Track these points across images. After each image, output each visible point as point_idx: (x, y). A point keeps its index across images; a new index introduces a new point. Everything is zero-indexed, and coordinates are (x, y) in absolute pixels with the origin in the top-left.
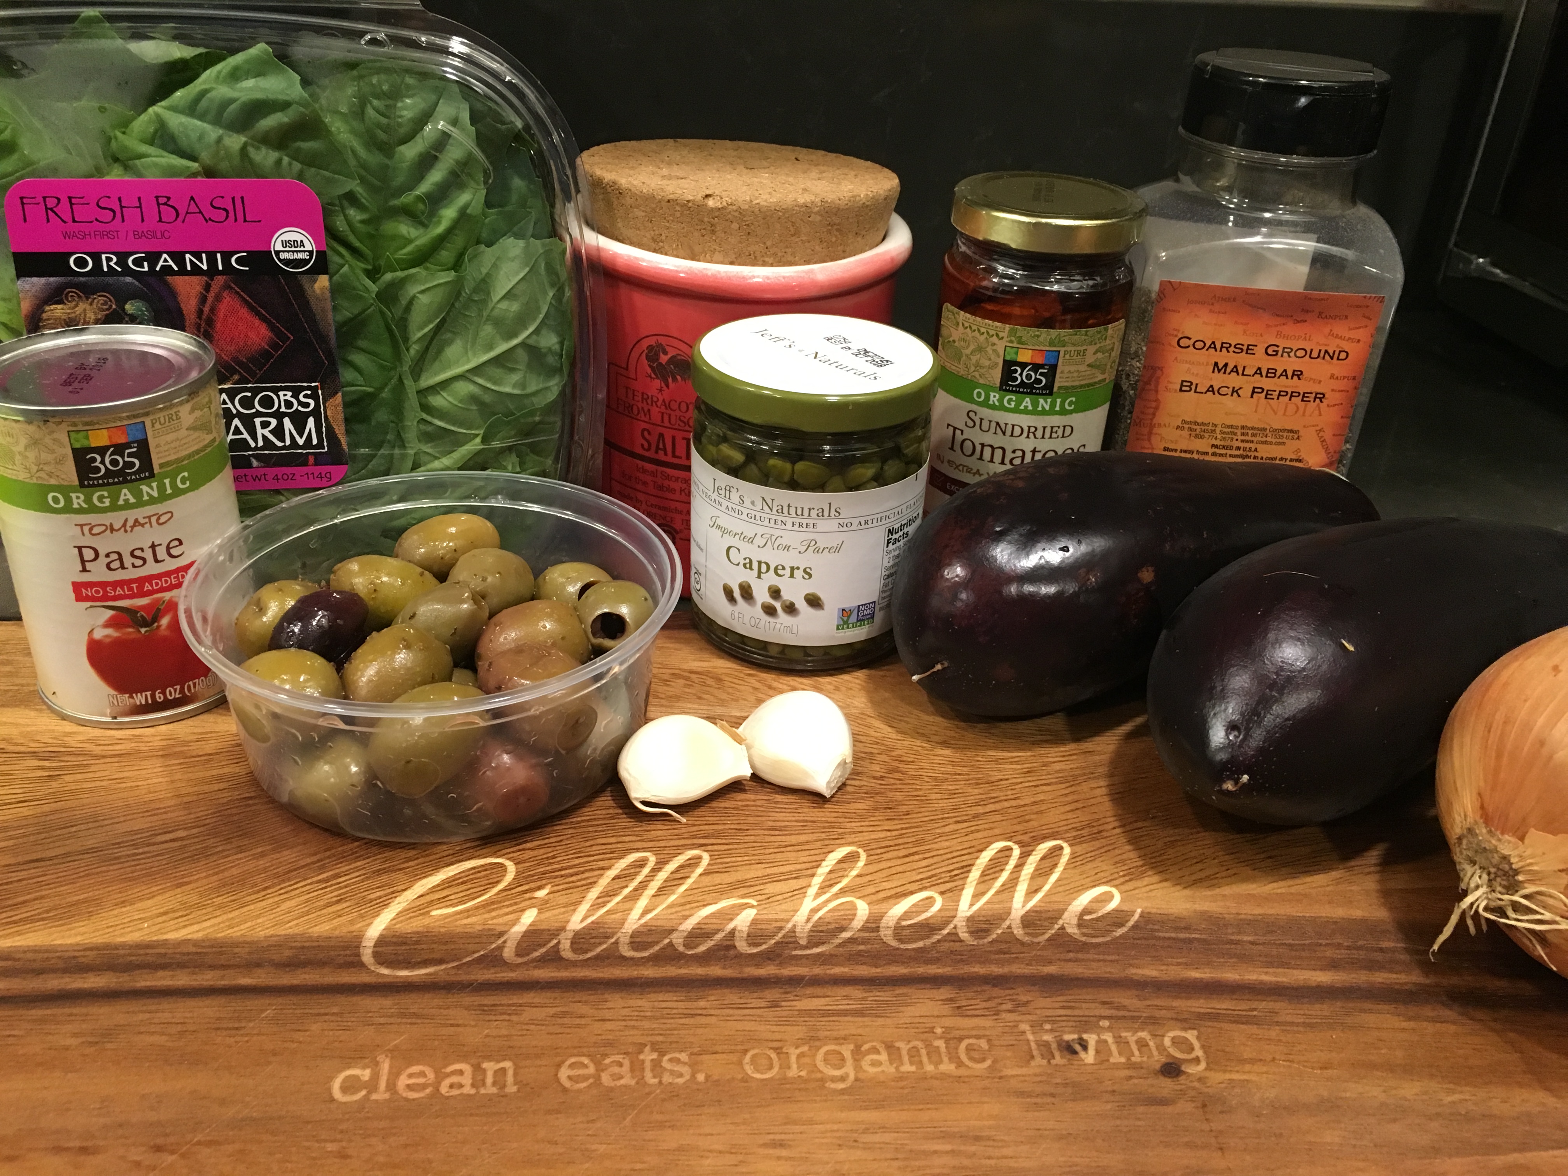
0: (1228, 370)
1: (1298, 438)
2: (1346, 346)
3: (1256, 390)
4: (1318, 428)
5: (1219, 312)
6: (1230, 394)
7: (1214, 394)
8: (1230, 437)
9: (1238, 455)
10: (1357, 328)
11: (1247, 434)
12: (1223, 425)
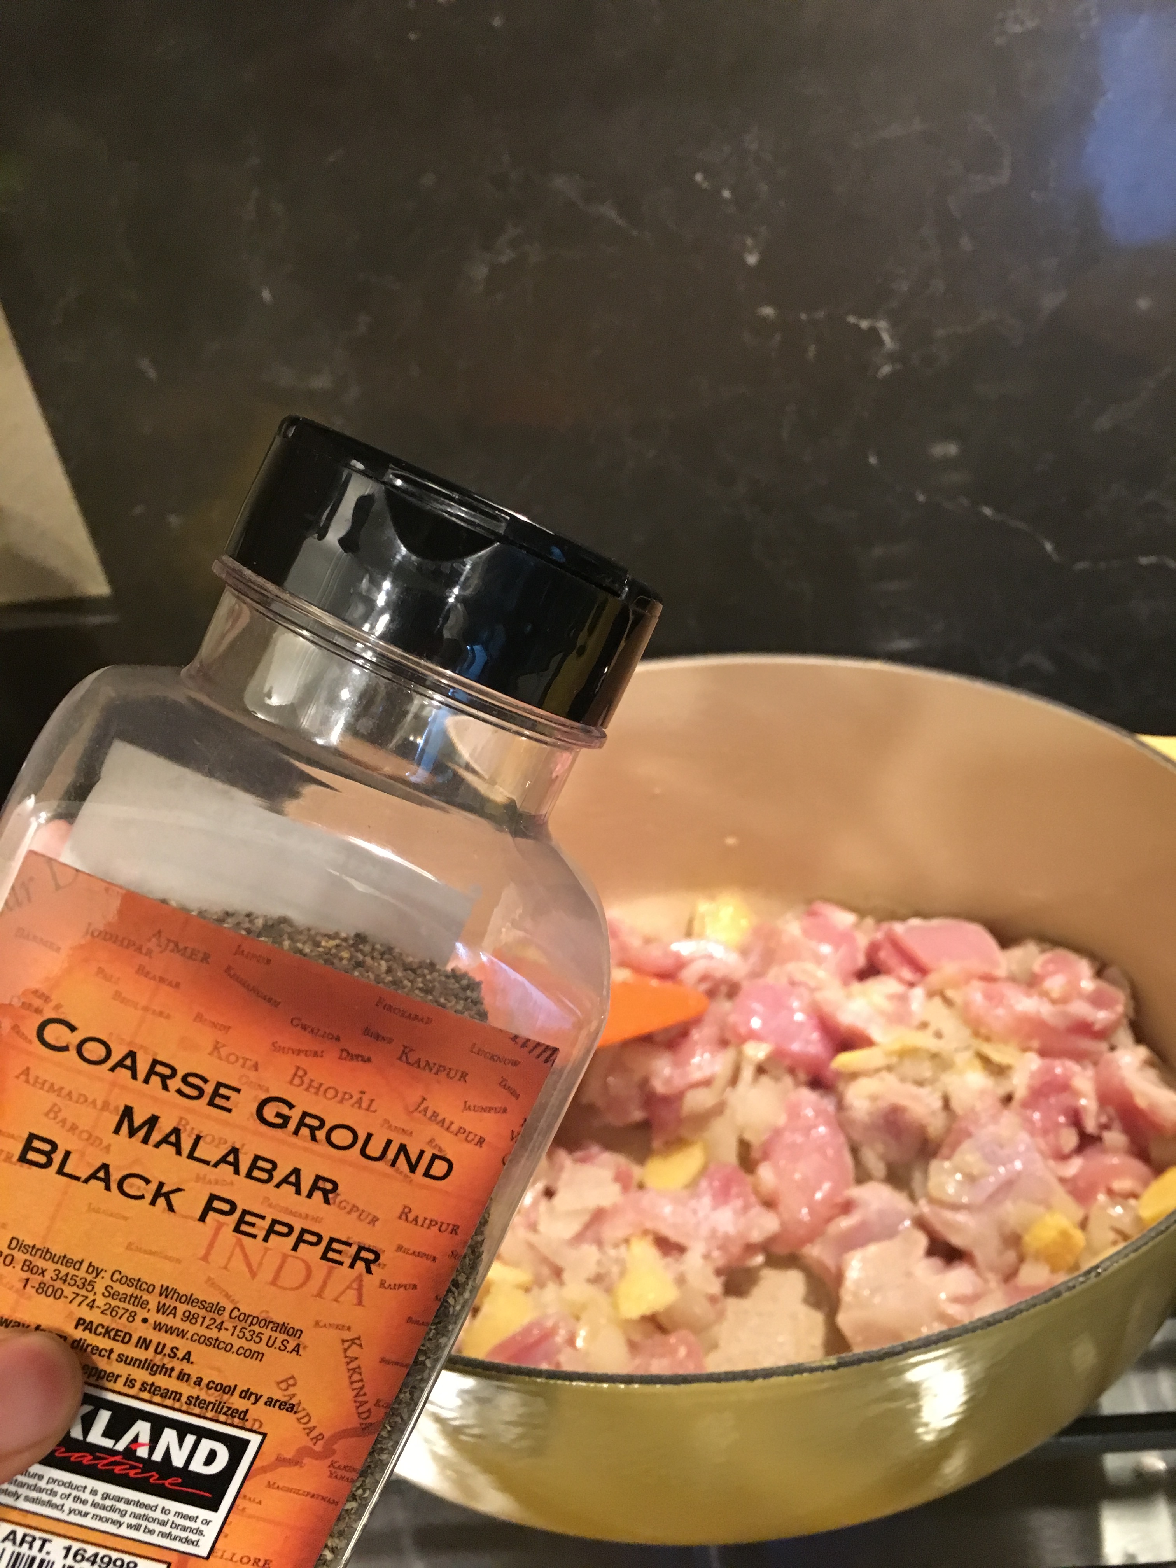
0: (156, 1137)
1: (297, 1349)
2: (452, 1147)
3: (217, 1204)
4: (348, 1336)
5: (162, 980)
6: (149, 1197)
7: (108, 1188)
8: (128, 1310)
9: (141, 1361)
10: (484, 1110)
11: (173, 1312)
12: (117, 1273)
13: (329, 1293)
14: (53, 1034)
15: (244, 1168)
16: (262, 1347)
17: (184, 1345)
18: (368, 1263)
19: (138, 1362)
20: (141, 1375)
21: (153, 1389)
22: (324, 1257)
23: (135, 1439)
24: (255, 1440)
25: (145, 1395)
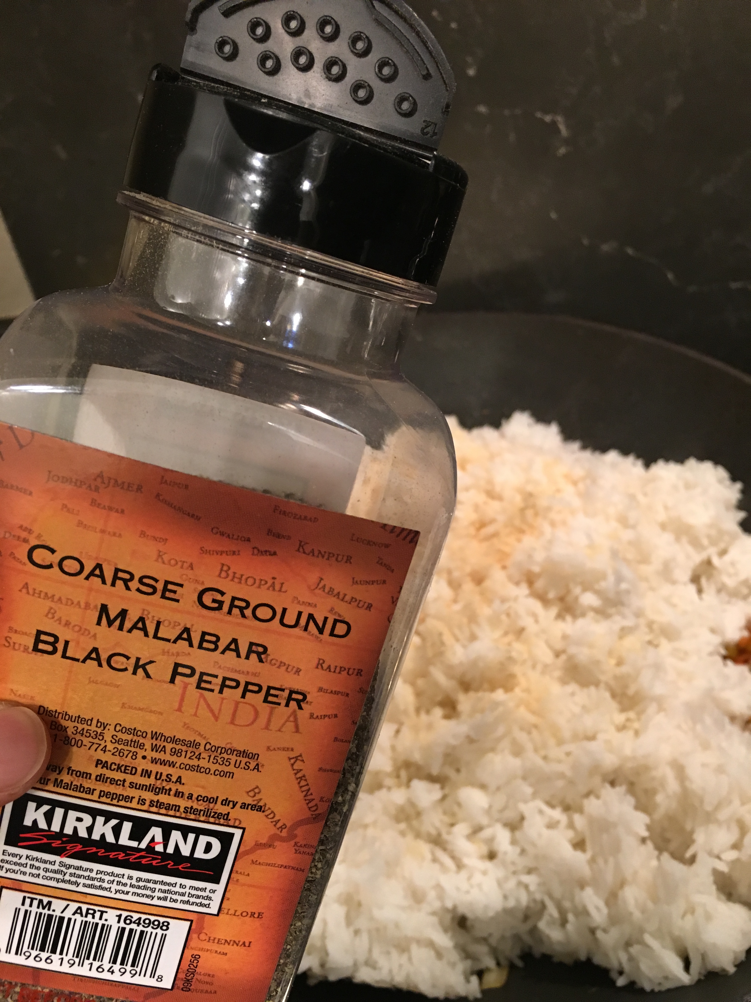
0: (128, 625)
2: (348, 613)
3: (180, 670)
4: (292, 755)
5: (110, 509)
6: (131, 669)
7: (100, 665)
8: (131, 751)
9: (146, 786)
10: (367, 583)
11: (163, 749)
12: (118, 726)
13: (273, 726)
14: (38, 555)
15: (196, 642)
16: (231, 768)
17: (175, 773)
18: (298, 702)
19: (145, 787)
20: (148, 796)
21: (159, 805)
22: (266, 701)
23: (153, 839)
24: (238, 833)
25: (154, 809)
